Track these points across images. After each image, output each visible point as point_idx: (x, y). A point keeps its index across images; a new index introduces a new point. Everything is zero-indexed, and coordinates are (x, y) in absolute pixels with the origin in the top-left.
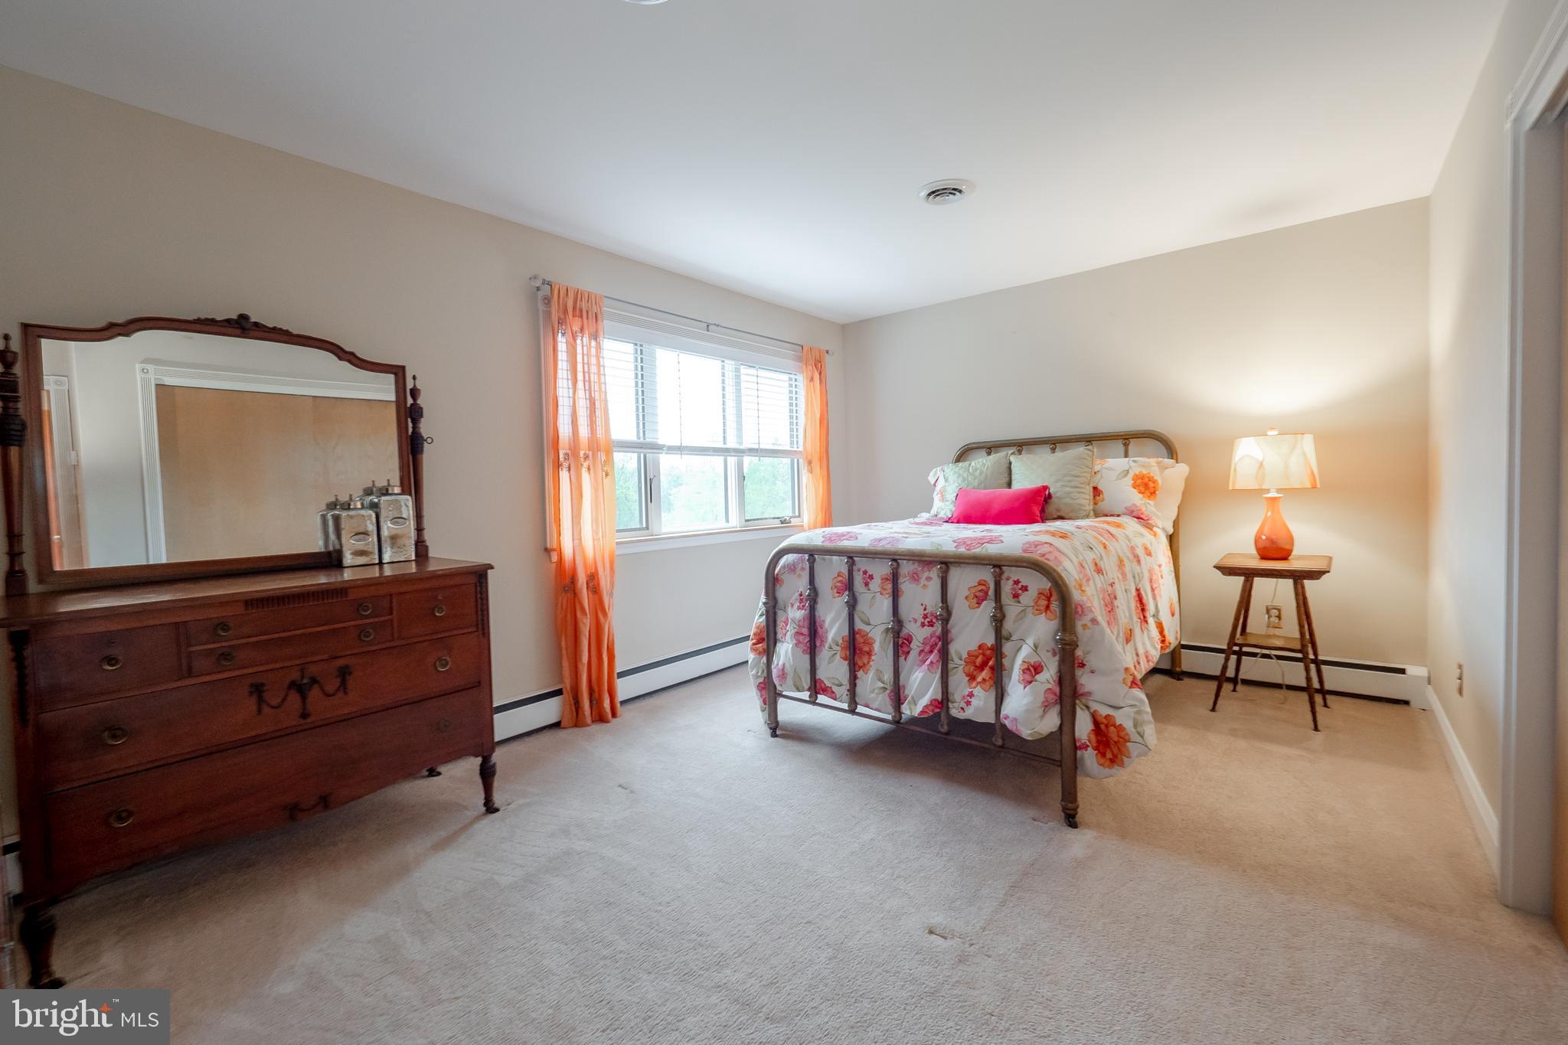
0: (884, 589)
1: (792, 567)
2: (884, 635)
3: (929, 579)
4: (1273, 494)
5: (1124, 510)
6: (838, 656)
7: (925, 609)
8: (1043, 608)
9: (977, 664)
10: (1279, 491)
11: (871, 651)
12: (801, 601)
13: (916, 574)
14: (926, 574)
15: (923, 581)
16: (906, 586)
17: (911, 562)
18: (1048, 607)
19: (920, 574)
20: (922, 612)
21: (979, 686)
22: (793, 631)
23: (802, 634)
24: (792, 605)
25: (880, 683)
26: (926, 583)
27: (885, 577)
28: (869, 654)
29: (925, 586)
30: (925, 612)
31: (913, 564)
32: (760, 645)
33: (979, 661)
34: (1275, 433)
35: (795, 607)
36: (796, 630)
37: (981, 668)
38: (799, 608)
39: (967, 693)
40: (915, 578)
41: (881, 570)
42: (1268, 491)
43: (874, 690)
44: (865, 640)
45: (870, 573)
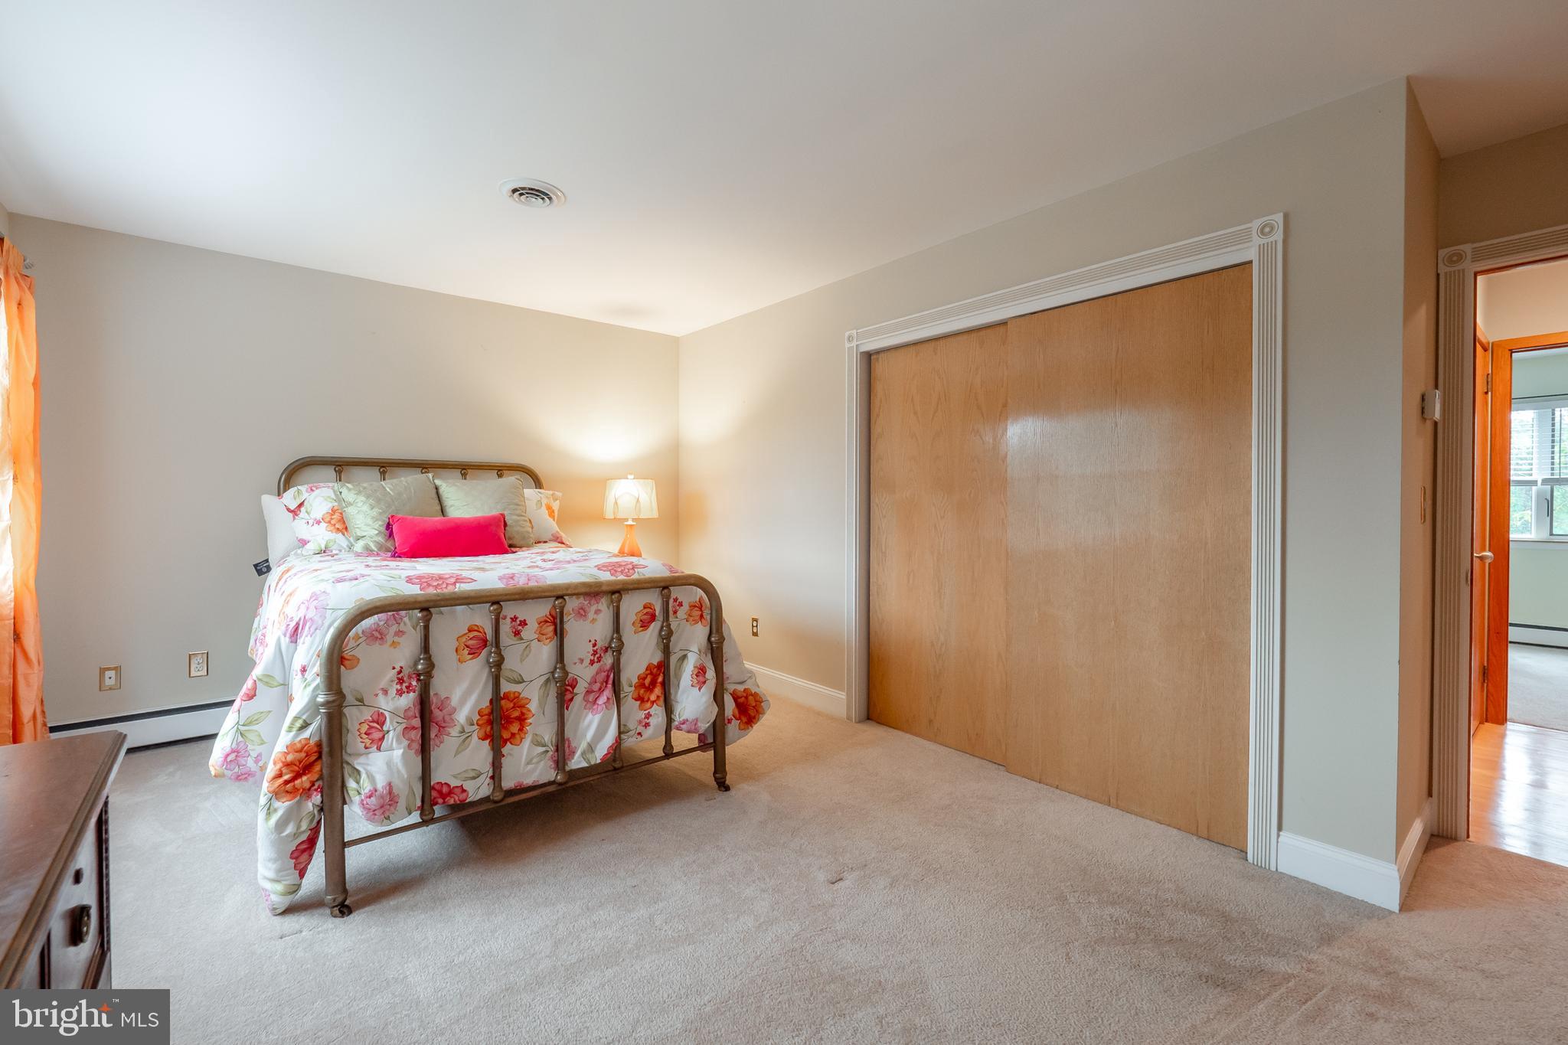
0: (543, 634)
1: (377, 634)
2: (543, 688)
3: (598, 612)
4: (630, 522)
5: (552, 537)
6: (475, 737)
7: (595, 645)
8: (698, 618)
9: (647, 685)
10: (633, 520)
11: (523, 714)
12: (401, 681)
13: (582, 609)
14: (594, 608)
15: (591, 615)
16: (572, 625)
17: (574, 597)
18: (702, 616)
19: (587, 609)
20: (591, 649)
21: (655, 704)
22: (400, 728)
23: (414, 728)
24: (385, 692)
25: (541, 748)
26: (595, 616)
27: (542, 620)
28: (522, 719)
29: (594, 621)
30: (595, 648)
31: (578, 598)
32: (304, 778)
33: (647, 681)
34: (632, 477)
35: (393, 692)
36: (404, 726)
37: (650, 689)
38: (400, 693)
39: (643, 716)
40: (581, 613)
41: (535, 613)
42: (627, 520)
43: (531, 760)
44: (515, 704)
45: (521, 618)
